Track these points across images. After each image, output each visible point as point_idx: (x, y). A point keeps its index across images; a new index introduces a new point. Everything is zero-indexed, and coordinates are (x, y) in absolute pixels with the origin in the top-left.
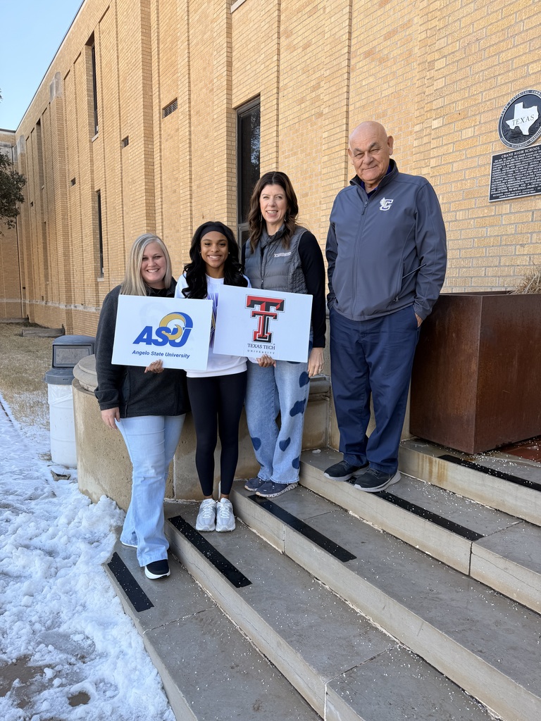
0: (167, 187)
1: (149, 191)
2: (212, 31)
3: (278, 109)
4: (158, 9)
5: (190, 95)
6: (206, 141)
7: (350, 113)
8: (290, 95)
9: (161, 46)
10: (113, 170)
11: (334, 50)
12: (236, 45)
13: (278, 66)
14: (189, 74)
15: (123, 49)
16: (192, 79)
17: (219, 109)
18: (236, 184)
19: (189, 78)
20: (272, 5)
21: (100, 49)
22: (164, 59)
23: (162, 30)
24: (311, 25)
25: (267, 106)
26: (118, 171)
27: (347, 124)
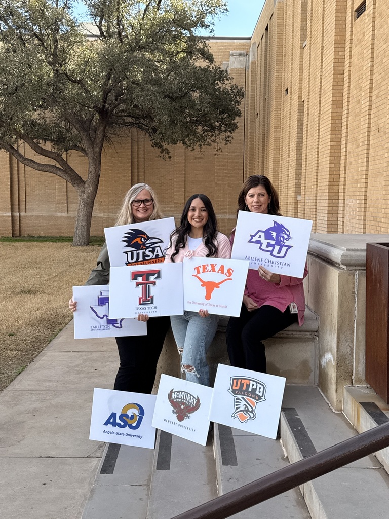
0: (353, 96)
6: (385, 46)
10: (315, 78)
26: (318, 80)
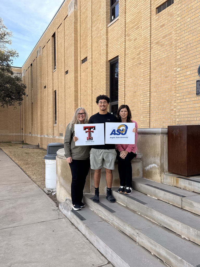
0: (83, 89)
1: (76, 91)
2: (101, 33)
3: (125, 62)
4: (80, 25)
5: (92, 56)
6: (98, 73)
7: (151, 63)
8: (129, 57)
9: (81, 38)
10: (61, 83)
11: (145, 41)
12: (110, 38)
13: (125, 46)
14: (92, 48)
15: (66, 38)
16: (93, 50)
17: (103, 61)
18: (109, 88)
19: (92, 50)
20: (123, 25)
21: (58, 38)
22: (82, 43)
23: (82, 32)
24: (137, 33)
25: (121, 60)
26: (63, 83)
27: (150, 67)
